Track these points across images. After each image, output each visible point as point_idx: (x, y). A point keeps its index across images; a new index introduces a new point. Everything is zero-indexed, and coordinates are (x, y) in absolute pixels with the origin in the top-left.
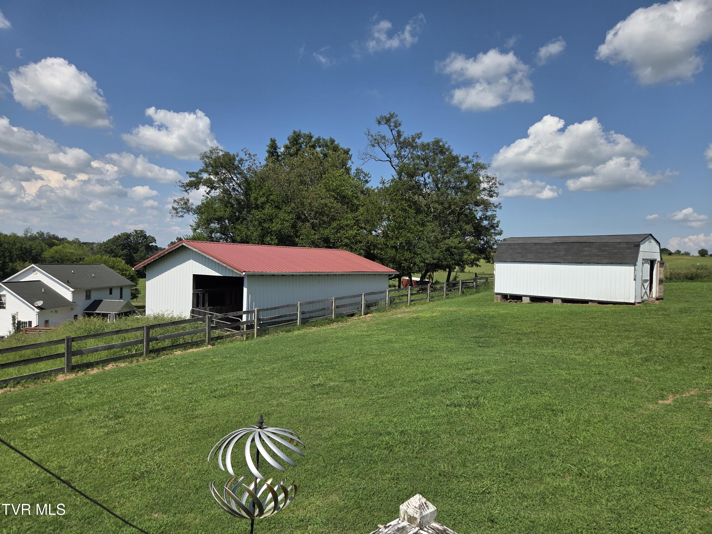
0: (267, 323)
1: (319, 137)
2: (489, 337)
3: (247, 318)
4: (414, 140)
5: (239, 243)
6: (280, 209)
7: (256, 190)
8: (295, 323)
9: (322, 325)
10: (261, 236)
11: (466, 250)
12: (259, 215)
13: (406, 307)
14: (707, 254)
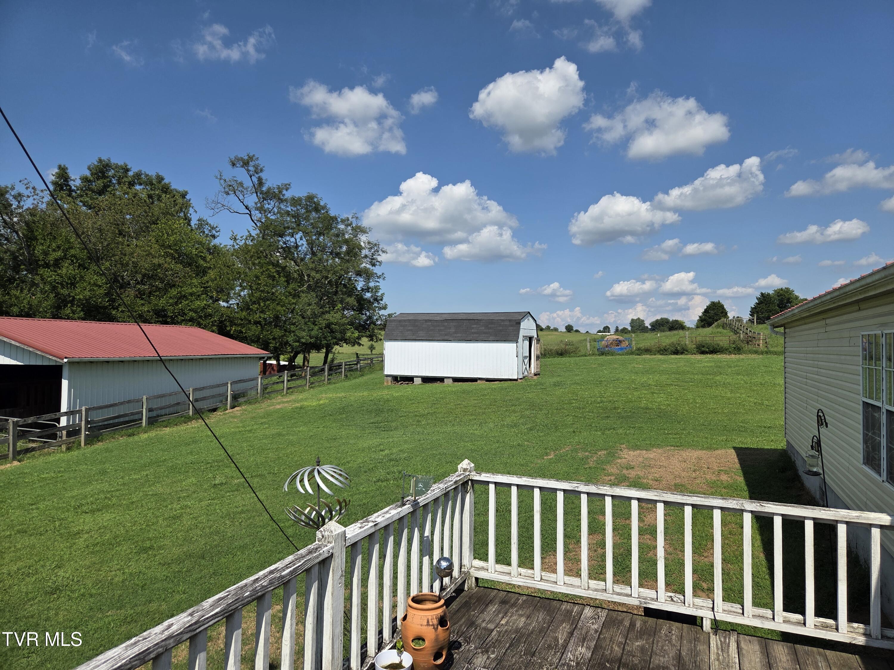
0: (97, 426)
1: (140, 171)
2: (387, 421)
3: (68, 421)
4: (280, 192)
5: (17, 316)
6: (88, 269)
7: (45, 240)
8: (140, 423)
9: (176, 425)
10: (55, 307)
11: (349, 327)
12: (51, 277)
13: (282, 396)
14: (572, 330)
